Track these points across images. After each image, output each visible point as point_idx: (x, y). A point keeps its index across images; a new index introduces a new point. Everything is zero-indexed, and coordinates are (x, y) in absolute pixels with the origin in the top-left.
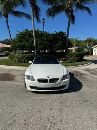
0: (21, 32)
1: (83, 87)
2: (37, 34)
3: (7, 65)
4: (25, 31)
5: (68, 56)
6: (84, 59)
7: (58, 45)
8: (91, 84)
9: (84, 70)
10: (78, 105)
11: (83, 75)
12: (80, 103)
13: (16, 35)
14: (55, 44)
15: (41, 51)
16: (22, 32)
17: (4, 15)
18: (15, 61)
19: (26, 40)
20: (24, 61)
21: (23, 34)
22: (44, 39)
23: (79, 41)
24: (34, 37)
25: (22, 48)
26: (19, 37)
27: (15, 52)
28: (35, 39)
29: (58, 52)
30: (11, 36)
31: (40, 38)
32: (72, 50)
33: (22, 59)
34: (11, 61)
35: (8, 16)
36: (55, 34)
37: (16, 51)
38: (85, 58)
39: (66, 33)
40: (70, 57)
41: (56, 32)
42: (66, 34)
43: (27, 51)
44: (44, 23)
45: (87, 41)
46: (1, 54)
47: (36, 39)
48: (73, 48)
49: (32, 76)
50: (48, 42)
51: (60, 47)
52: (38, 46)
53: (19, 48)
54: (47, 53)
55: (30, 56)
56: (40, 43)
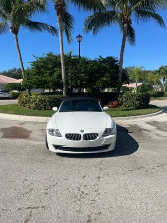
0: (40, 58)
2: (68, 62)
3: (16, 114)
4: (47, 56)
5: (123, 98)
7: (104, 79)
8: (153, 144)
9: (147, 123)
10: (125, 173)
11: (143, 131)
12: (129, 171)
13: (32, 62)
14: (99, 78)
15: (74, 89)
16: (42, 58)
17: (12, 28)
18: (29, 108)
19: (48, 72)
20: (45, 108)
21: (44, 62)
22: (80, 70)
24: (62, 67)
25: (42, 85)
26: (37, 67)
27: (29, 91)
28: (64, 69)
29: (106, 91)
30: (22, 65)
31: (72, 68)
33: (42, 103)
34: (22, 107)
35: (18, 31)
37: (31, 91)
39: (119, 59)
40: (125, 102)
41: (100, 57)
42: (117, 61)
43: (50, 90)
44: (79, 41)
45: (159, 71)
47: (66, 69)
49: (58, 130)
50: (87, 75)
51: (108, 83)
52: (70, 81)
53: (36, 84)
54: (86, 93)
55: (55, 99)
56: (72, 77)
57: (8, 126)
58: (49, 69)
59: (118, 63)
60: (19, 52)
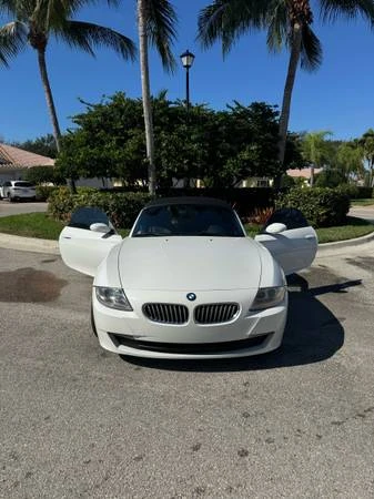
0: (96, 107)
1: (347, 339)
2: (161, 115)
3: (37, 236)
4: (111, 101)
5: (286, 202)
6: (349, 214)
7: (245, 155)
9: (351, 262)
10: (322, 433)
12: (333, 423)
13: (77, 117)
14: (232, 154)
15: (175, 180)
16: (100, 106)
17: (30, 36)
19: (114, 138)
21: (104, 115)
23: (329, 143)
24: (147, 127)
25: (100, 168)
26: (89, 126)
27: (73, 184)
29: (244, 186)
30: (56, 124)
32: (301, 180)
35: (45, 43)
36: (235, 114)
37: (77, 182)
38: (356, 211)
39: (280, 109)
41: (237, 104)
42: (277, 113)
43: (124, 183)
44: (188, 67)
46: (26, 191)
47: (156, 133)
48: (306, 173)
49: (122, 291)
50: (205, 148)
51: (253, 167)
52: (164, 161)
53: (86, 168)
54: (200, 189)
55: (129, 202)
56: (169, 151)
57: (13, 267)
58: (116, 132)
59: (277, 118)
60: (49, 91)
